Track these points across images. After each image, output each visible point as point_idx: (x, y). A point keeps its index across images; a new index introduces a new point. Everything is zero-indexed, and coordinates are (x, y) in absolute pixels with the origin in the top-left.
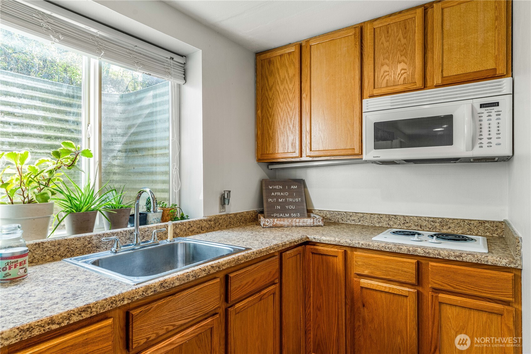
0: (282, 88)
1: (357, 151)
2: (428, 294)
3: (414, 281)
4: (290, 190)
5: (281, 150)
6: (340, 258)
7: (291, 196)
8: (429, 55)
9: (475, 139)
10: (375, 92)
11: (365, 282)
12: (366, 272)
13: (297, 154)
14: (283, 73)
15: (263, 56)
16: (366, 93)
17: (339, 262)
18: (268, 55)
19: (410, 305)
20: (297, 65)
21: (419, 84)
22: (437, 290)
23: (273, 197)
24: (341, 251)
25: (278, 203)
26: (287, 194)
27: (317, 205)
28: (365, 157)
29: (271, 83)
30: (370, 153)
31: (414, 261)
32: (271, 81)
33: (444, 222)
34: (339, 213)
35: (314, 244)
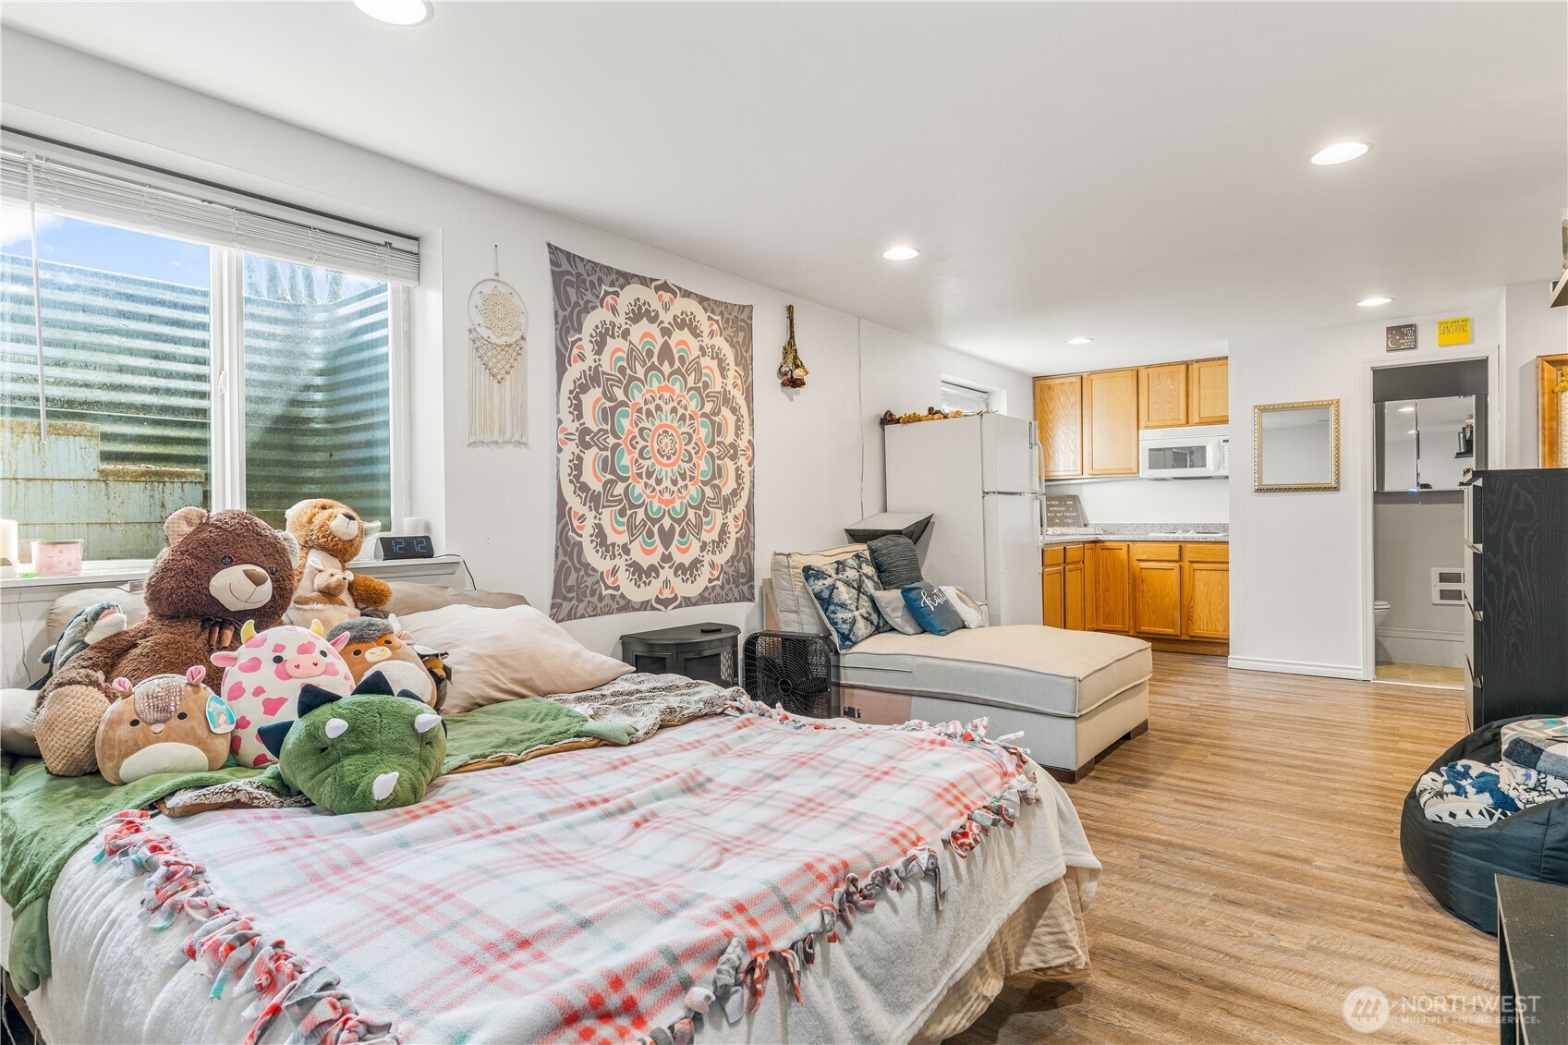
0: (1063, 413)
1: (1135, 470)
2: (1186, 565)
3: (1177, 558)
4: (1066, 505)
5: (1062, 468)
6: (1125, 549)
7: (1067, 510)
8: (1190, 399)
9: (1219, 465)
10: (1150, 424)
11: (1144, 565)
12: (1144, 557)
13: (1079, 472)
14: (1063, 399)
15: (1042, 382)
16: (1143, 423)
17: (1123, 553)
18: (1048, 382)
19: (1175, 575)
20: (1079, 395)
21: (1183, 421)
22: (1191, 562)
23: (1051, 512)
24: (1124, 546)
25: (1056, 517)
26: (1063, 509)
27: (1091, 520)
28: (1141, 475)
29: (1051, 408)
30: (1145, 472)
31: (1177, 545)
32: (1051, 405)
33: (1205, 526)
34: (1115, 525)
35: (1103, 542)
